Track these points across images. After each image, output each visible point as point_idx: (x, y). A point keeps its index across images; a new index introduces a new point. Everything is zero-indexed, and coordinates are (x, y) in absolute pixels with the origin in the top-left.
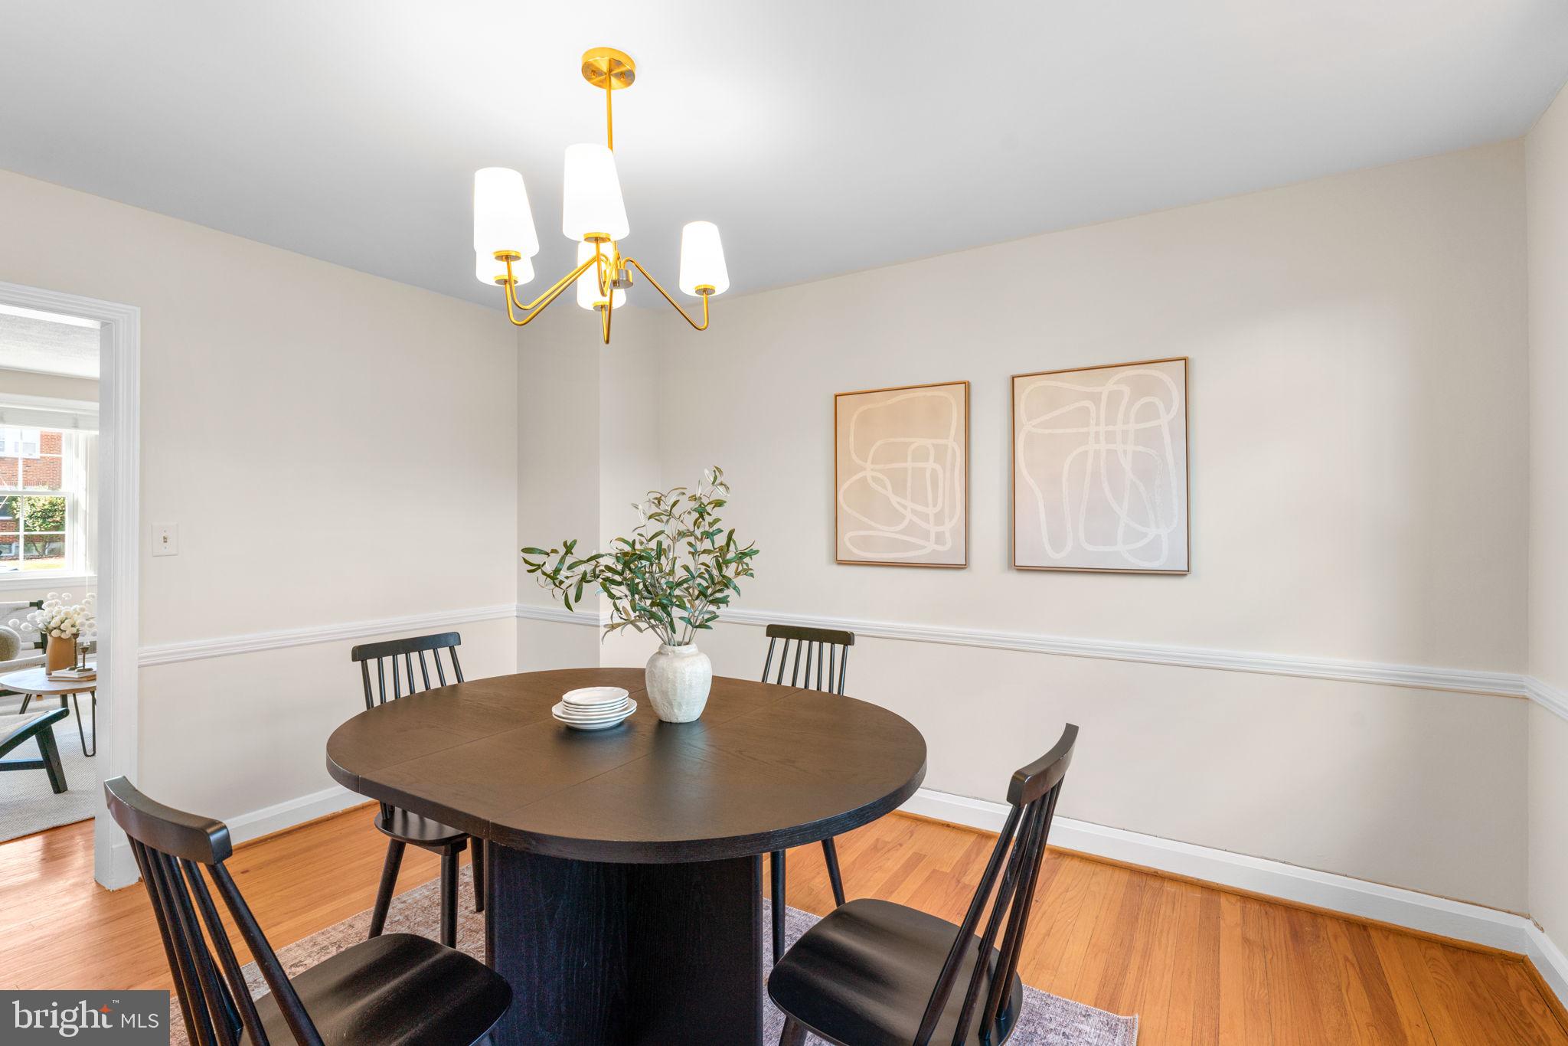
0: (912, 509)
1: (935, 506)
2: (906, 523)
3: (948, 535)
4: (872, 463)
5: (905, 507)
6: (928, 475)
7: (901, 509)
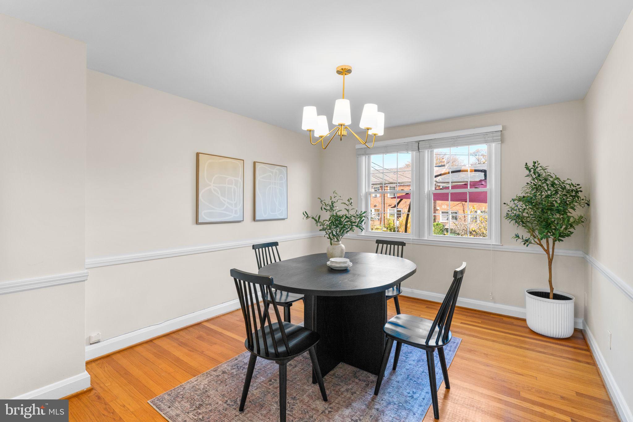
0: (227, 202)
1: (235, 201)
2: (225, 207)
3: (238, 211)
4: (213, 183)
5: (225, 201)
6: (232, 190)
7: (224, 202)
